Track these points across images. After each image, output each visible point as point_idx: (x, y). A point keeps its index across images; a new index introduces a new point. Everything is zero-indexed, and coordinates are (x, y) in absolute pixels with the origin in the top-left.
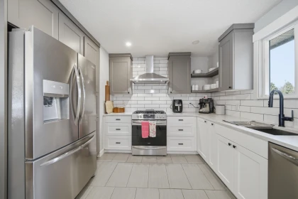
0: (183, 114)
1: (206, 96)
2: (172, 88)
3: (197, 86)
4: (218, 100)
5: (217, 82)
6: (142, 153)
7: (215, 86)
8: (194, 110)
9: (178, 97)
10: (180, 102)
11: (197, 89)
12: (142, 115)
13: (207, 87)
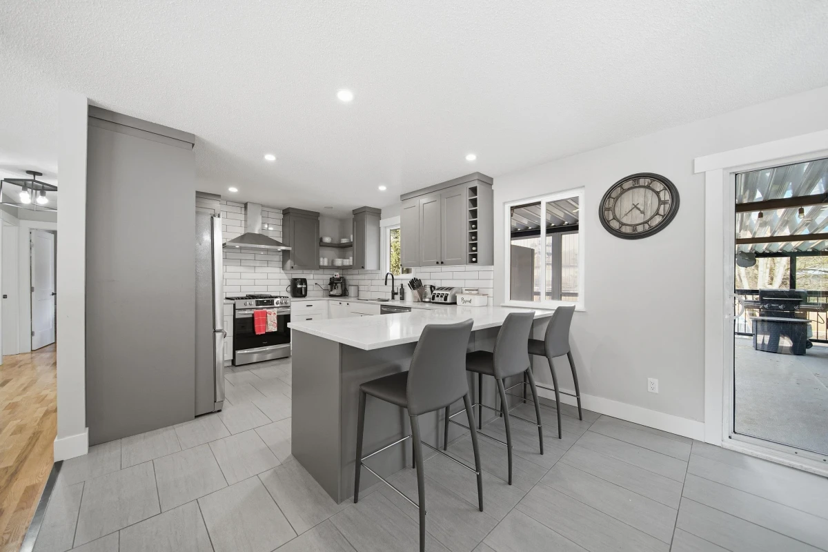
0: (307, 298)
1: (337, 274)
2: (295, 261)
3: (326, 260)
4: (352, 279)
5: (351, 258)
6: (255, 358)
7: (348, 262)
8: (321, 293)
9: (299, 275)
10: (304, 281)
11: (326, 264)
12: (253, 302)
13: (339, 262)
